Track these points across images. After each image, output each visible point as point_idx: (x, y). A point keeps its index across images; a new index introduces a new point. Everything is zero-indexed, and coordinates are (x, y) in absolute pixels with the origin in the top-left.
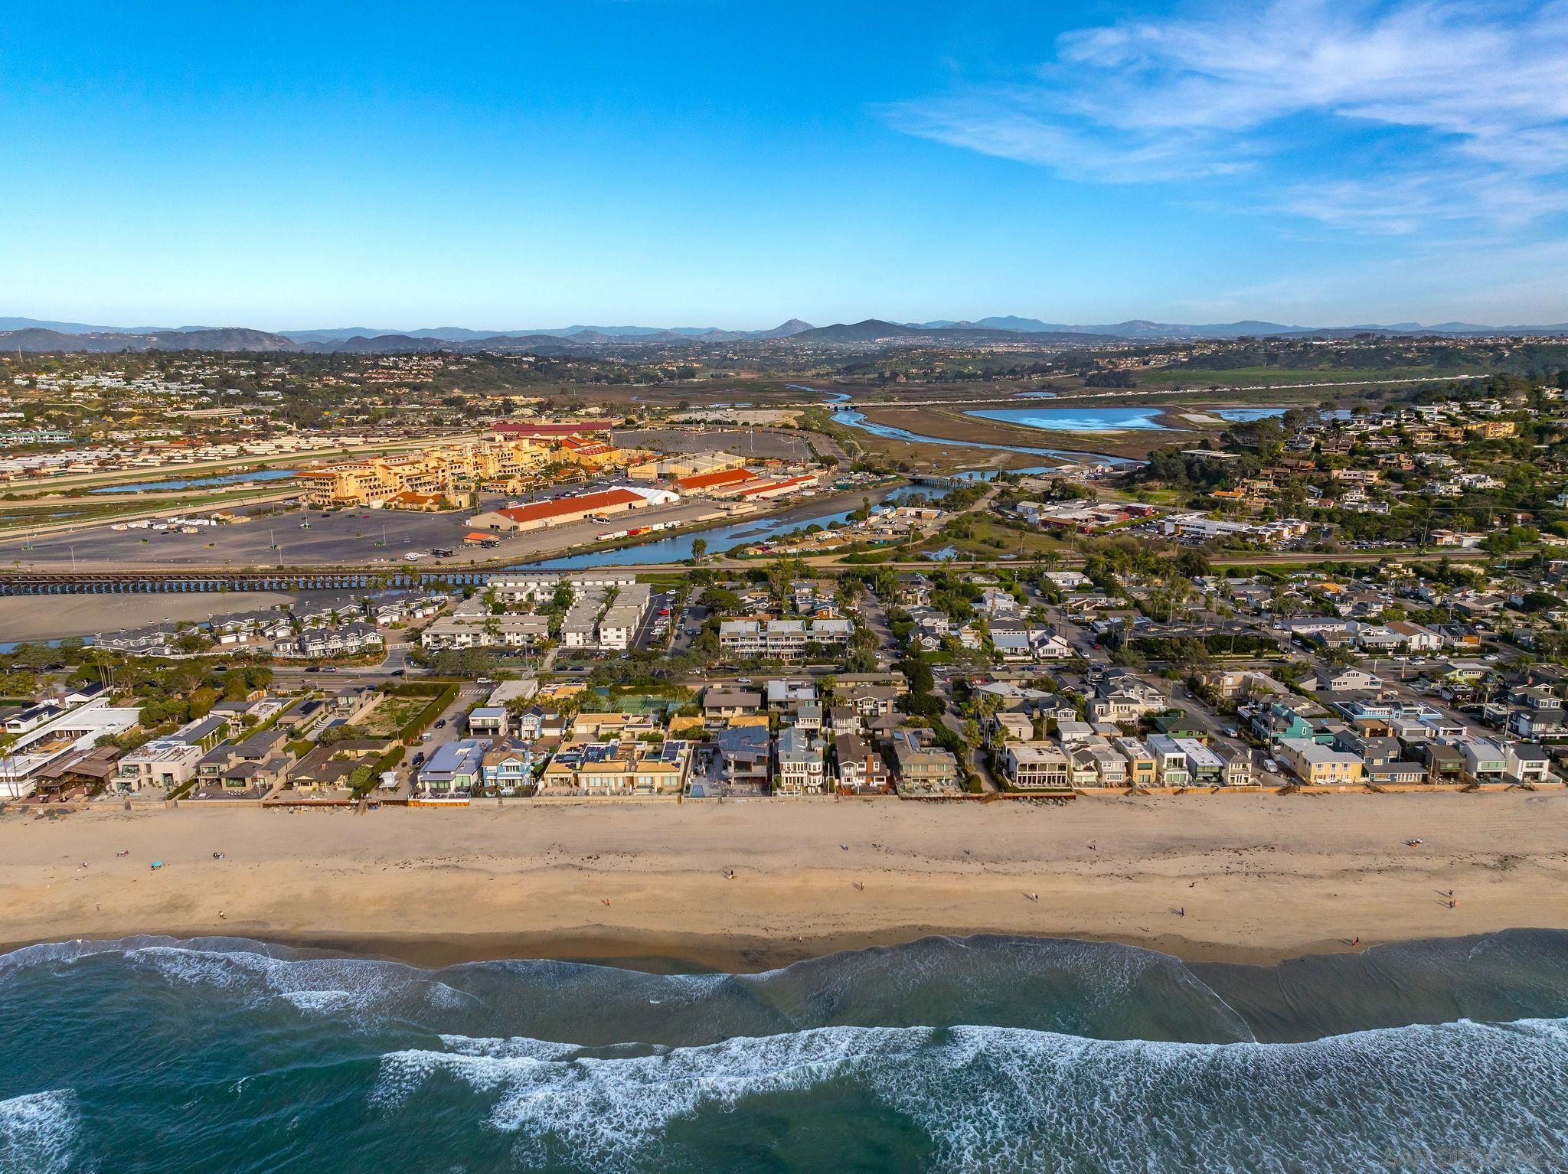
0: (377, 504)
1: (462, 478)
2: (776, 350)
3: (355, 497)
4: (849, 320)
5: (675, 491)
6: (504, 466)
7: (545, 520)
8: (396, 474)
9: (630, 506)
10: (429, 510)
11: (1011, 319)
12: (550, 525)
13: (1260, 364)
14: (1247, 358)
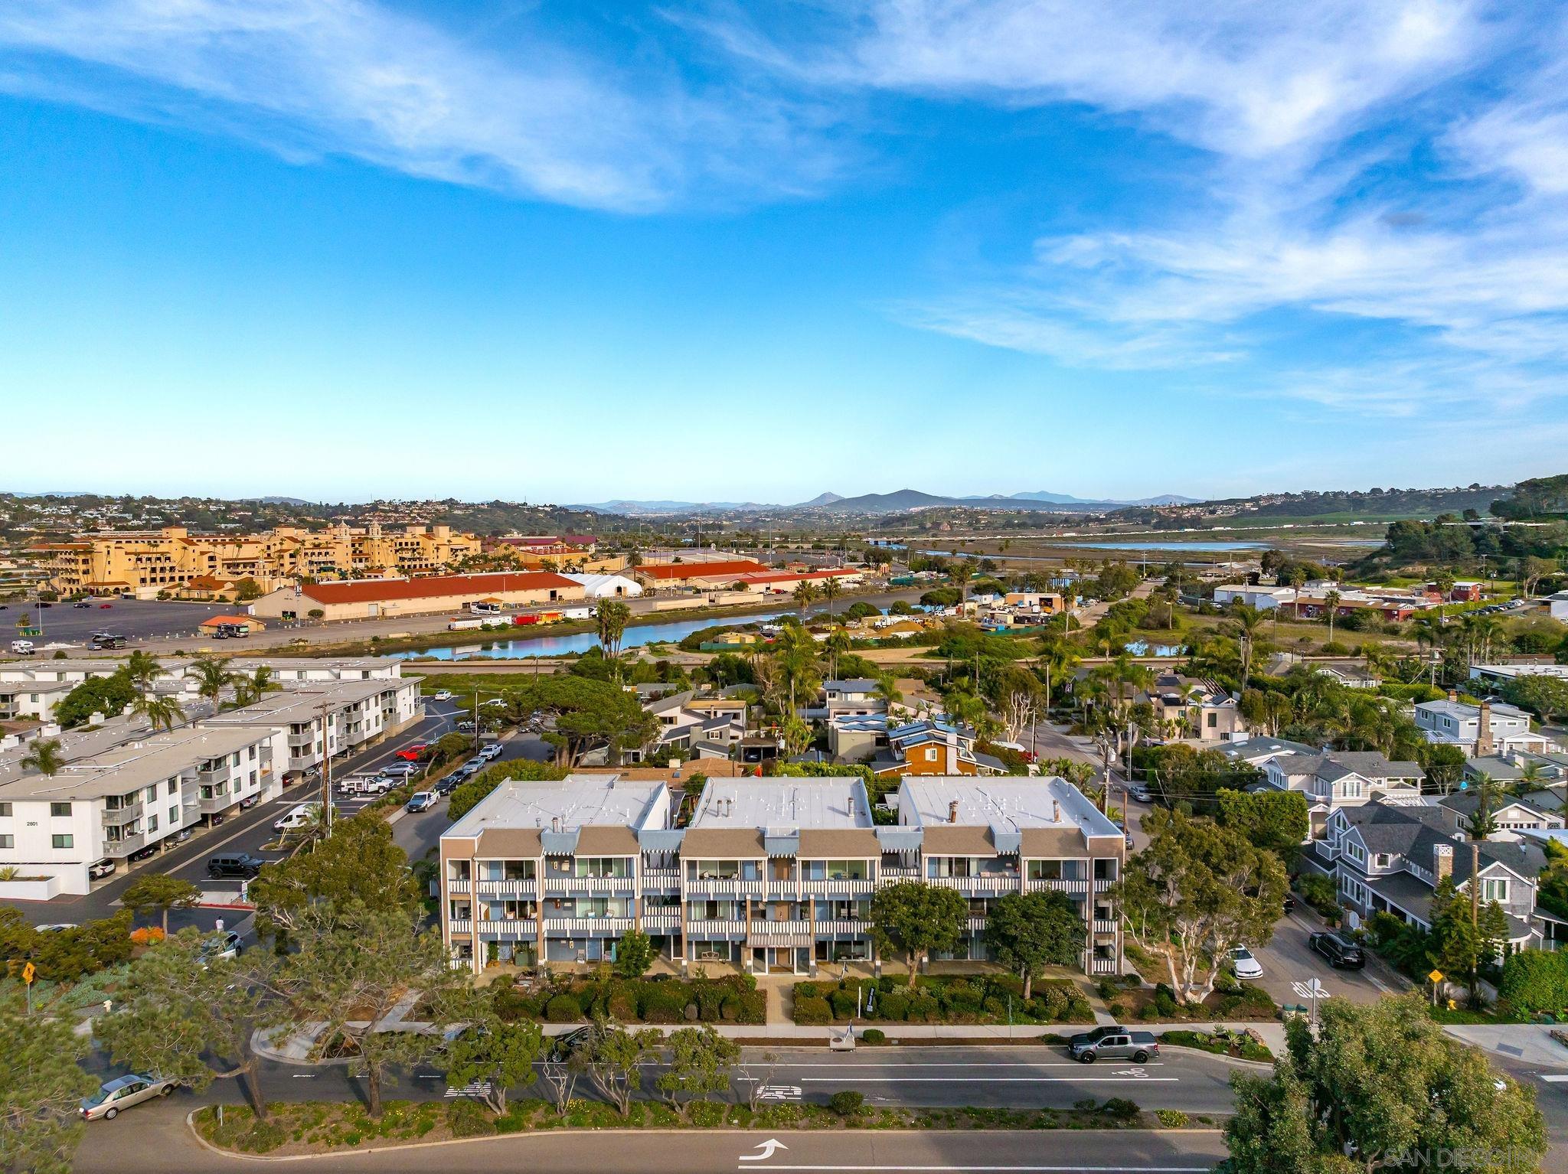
0: (148, 593)
1: (325, 570)
2: (809, 515)
3: (124, 583)
4: (883, 492)
5: (640, 581)
6: (402, 559)
7: (381, 604)
8: (202, 553)
9: (553, 594)
10: (223, 599)
11: (1042, 493)
12: (388, 613)
13: (1345, 510)
14: (1329, 504)
